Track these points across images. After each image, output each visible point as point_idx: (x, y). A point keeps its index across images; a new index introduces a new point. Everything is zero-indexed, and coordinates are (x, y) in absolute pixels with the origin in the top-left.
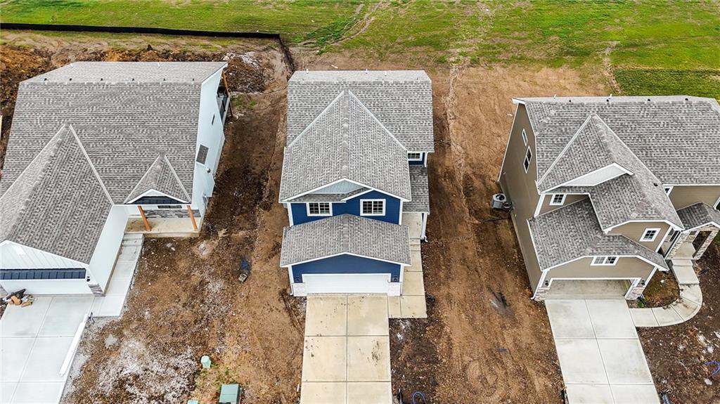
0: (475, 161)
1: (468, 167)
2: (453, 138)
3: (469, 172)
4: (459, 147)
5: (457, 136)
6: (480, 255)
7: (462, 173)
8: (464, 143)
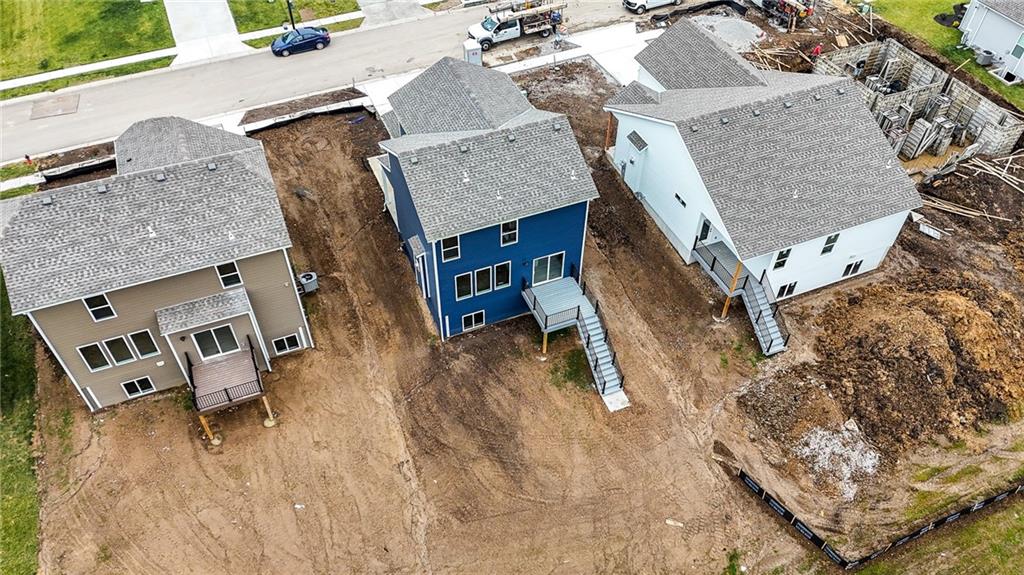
0: (352, 380)
1: (359, 365)
2: (393, 416)
3: (356, 356)
4: (380, 400)
5: (387, 423)
6: (326, 234)
7: (367, 352)
8: (374, 411)
